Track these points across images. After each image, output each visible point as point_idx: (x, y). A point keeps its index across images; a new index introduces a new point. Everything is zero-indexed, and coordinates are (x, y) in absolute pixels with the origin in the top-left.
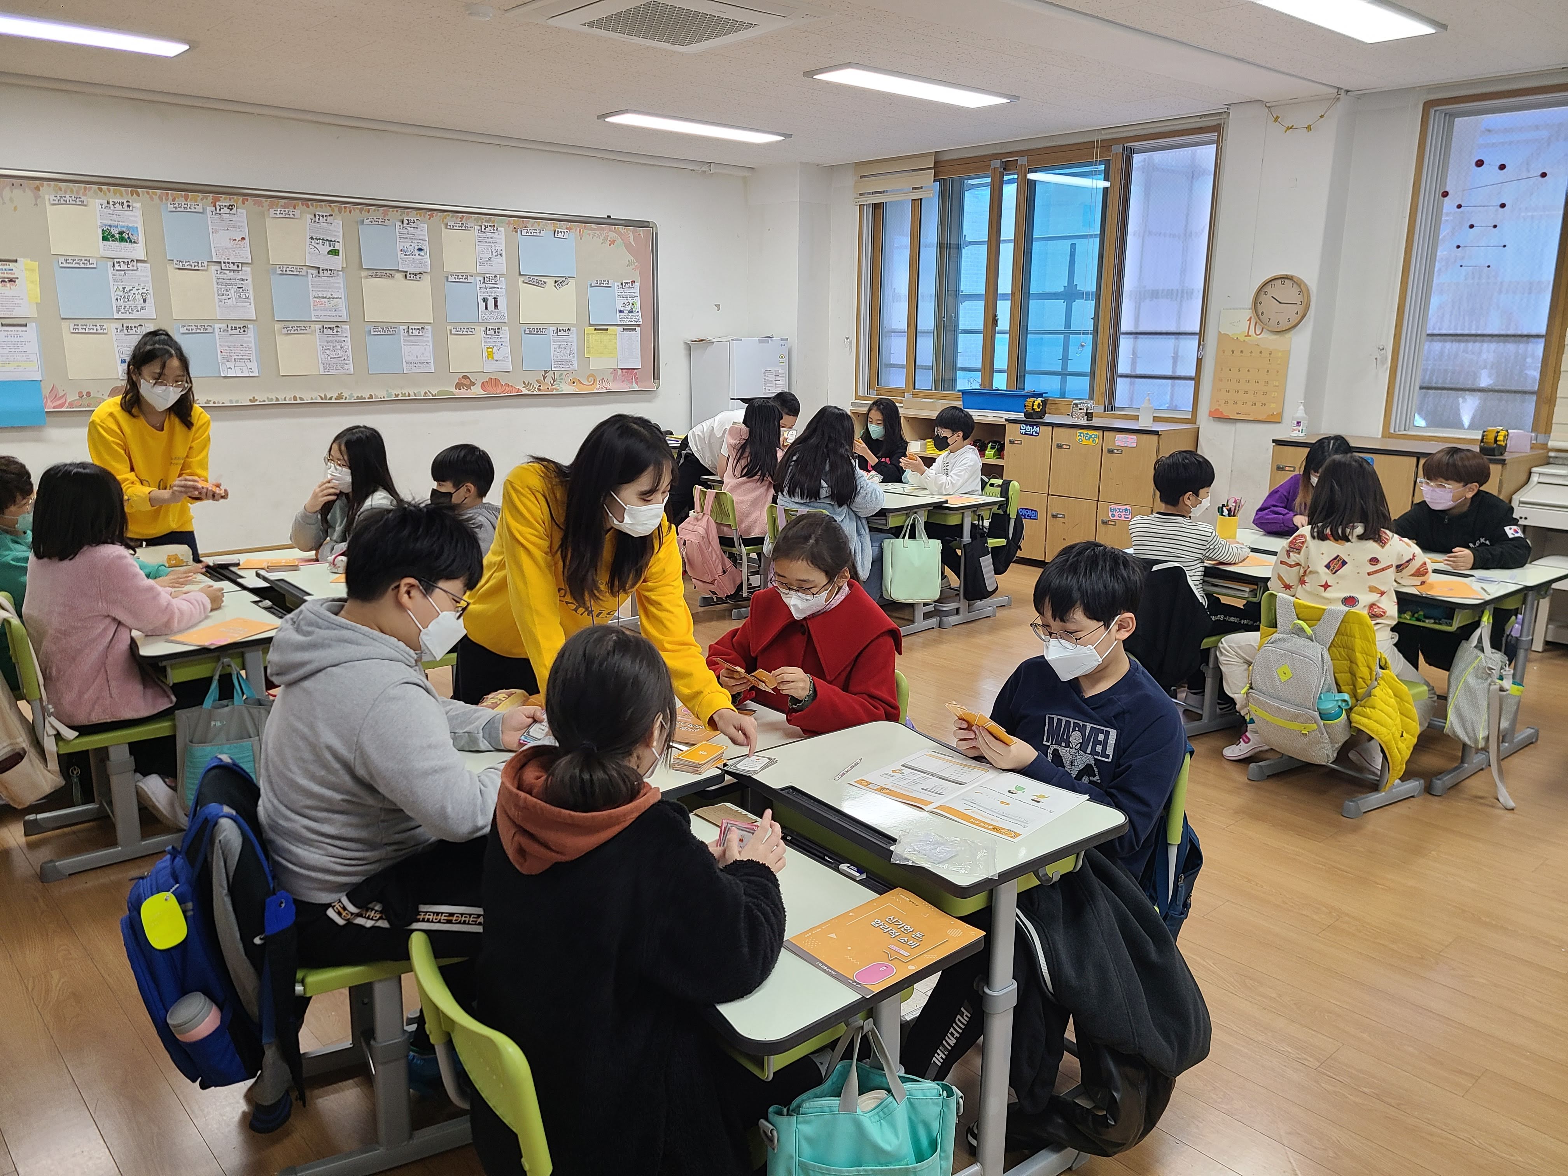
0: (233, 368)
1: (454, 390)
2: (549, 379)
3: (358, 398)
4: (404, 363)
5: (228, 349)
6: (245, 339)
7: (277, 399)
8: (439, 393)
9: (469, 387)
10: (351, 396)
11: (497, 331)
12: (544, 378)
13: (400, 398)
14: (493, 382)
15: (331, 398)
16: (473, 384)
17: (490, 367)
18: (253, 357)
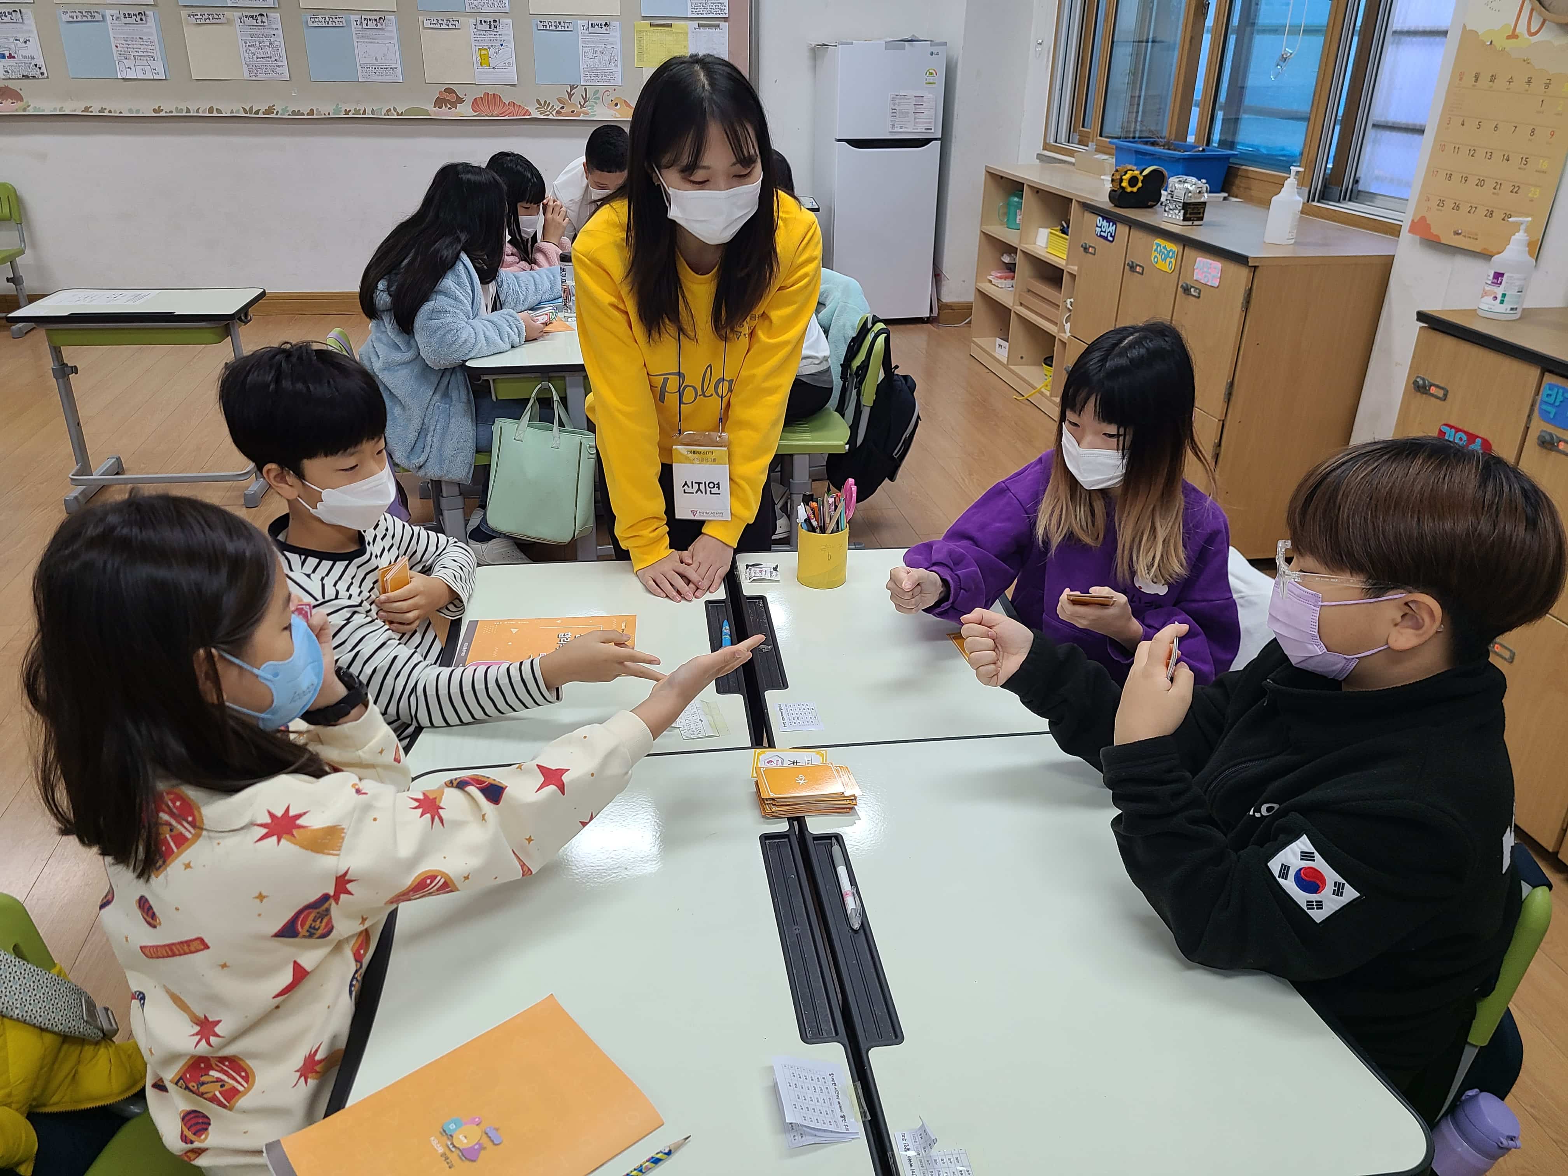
0: (133, 68)
1: (430, 108)
2: (577, 98)
3: (293, 113)
4: (359, 67)
5: (124, 42)
6: (145, 30)
7: (188, 111)
8: (407, 112)
9: (454, 105)
10: (285, 110)
11: (493, 25)
12: (570, 96)
13: (350, 115)
14: (491, 99)
15: (257, 112)
16: (460, 100)
17: (486, 79)
18: (157, 54)
